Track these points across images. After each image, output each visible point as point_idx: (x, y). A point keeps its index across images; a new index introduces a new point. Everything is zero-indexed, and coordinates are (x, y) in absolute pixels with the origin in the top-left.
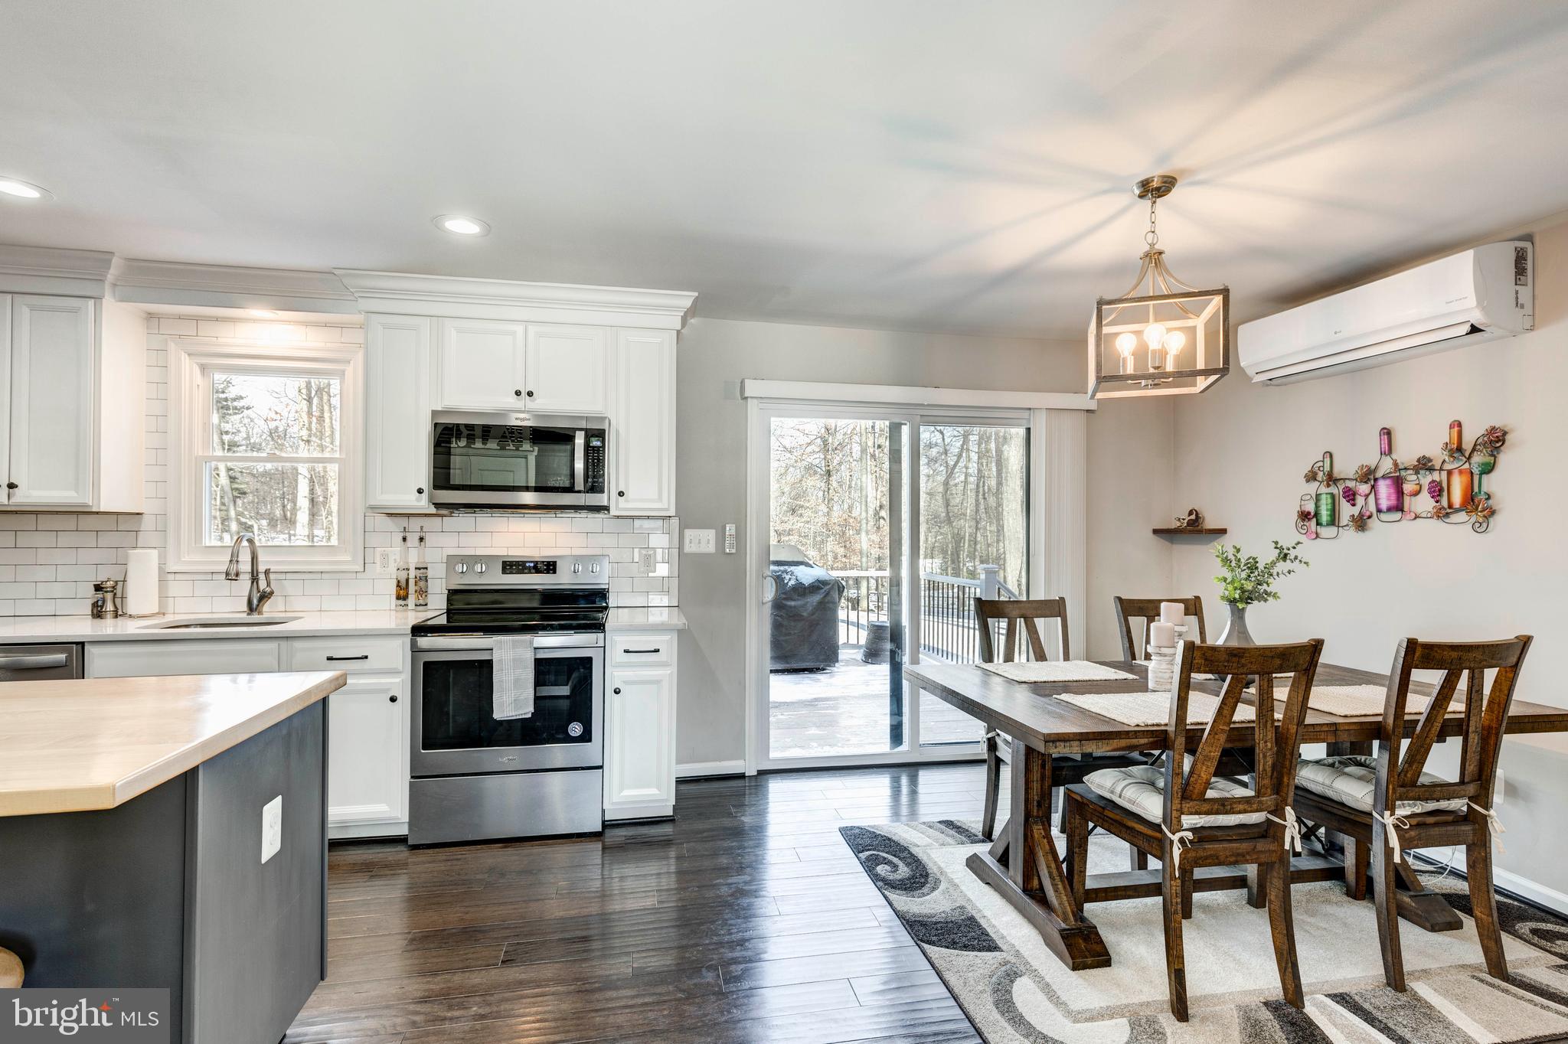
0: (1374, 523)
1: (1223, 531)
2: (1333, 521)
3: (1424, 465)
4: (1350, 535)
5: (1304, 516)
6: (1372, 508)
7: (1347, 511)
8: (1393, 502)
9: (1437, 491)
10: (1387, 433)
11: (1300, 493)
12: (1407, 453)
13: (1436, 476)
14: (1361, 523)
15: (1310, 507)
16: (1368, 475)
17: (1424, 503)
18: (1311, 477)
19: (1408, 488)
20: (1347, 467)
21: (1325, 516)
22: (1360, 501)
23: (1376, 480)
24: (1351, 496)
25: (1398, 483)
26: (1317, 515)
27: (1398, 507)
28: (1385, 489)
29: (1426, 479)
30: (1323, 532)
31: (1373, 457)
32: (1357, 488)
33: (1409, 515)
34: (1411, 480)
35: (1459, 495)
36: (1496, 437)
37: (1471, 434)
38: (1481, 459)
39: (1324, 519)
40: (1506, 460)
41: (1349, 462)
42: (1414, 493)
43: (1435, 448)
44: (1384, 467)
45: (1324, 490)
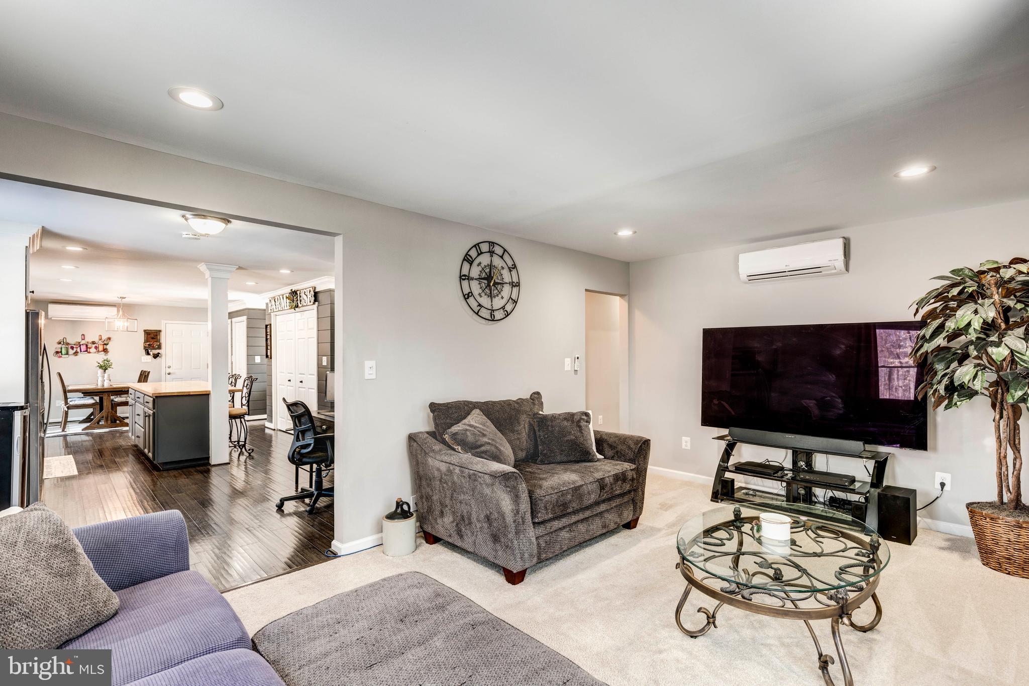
0: (79, 354)
2: (67, 354)
3: (93, 343)
4: (72, 358)
5: (57, 352)
7: (71, 352)
8: (85, 350)
9: (96, 348)
10: (83, 335)
11: (55, 347)
12: (89, 339)
13: (96, 345)
14: (76, 353)
15: (59, 350)
17: (93, 350)
18: (59, 343)
19: (88, 347)
21: (64, 351)
22: (75, 349)
23: (80, 345)
24: (72, 348)
25: (87, 346)
26: (61, 352)
27: (87, 351)
28: (84, 348)
29: (94, 346)
30: (63, 356)
31: (79, 340)
32: (74, 346)
33: (89, 353)
34: (89, 345)
35: (101, 348)
36: (109, 339)
37: (104, 338)
38: (105, 342)
39: (63, 353)
40: (110, 343)
41: (72, 340)
42: (90, 348)
43: (96, 339)
44: (83, 342)
45: (63, 346)
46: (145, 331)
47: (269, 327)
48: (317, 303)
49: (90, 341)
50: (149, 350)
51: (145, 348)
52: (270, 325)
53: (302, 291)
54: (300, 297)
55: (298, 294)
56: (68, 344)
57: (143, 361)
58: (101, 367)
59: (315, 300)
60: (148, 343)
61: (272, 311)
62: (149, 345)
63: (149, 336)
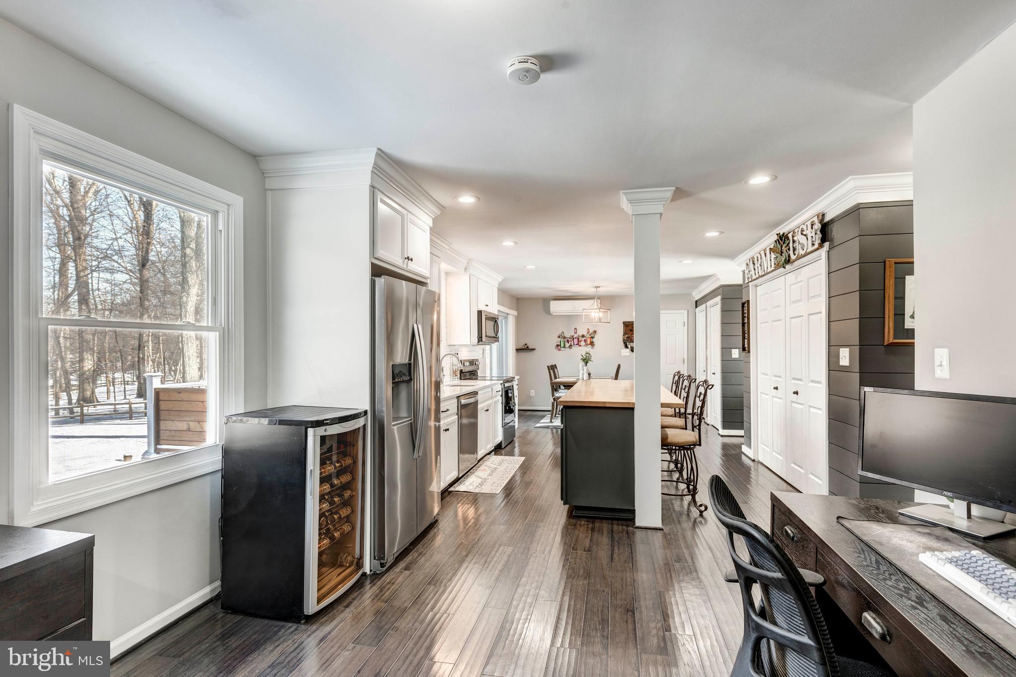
0: (573, 347)
1: (534, 349)
2: (564, 347)
3: (583, 336)
4: (568, 350)
5: (558, 346)
6: (572, 344)
8: (577, 343)
9: (585, 341)
10: (576, 329)
11: (556, 341)
12: (580, 333)
13: (585, 338)
14: (570, 346)
15: (559, 344)
16: (573, 338)
17: (583, 343)
18: (559, 337)
20: (567, 335)
21: (562, 345)
22: (570, 343)
24: (568, 341)
25: (578, 339)
26: (560, 345)
27: (578, 344)
28: (576, 341)
29: (583, 339)
30: (562, 349)
31: (573, 334)
32: (570, 340)
33: (580, 346)
34: (580, 339)
35: (589, 342)
36: (595, 332)
37: (591, 331)
38: (592, 335)
39: (562, 346)
40: (596, 336)
41: (568, 335)
42: (581, 341)
43: (585, 333)
44: (576, 336)
45: (562, 340)
46: (624, 323)
47: (746, 305)
48: (827, 244)
49: (581, 335)
50: (628, 343)
51: (624, 340)
52: (748, 301)
53: (796, 231)
54: (794, 241)
55: (791, 238)
56: (565, 338)
57: (622, 354)
58: (584, 360)
59: (823, 240)
60: (627, 336)
61: (750, 280)
62: (627, 337)
63: (627, 328)
